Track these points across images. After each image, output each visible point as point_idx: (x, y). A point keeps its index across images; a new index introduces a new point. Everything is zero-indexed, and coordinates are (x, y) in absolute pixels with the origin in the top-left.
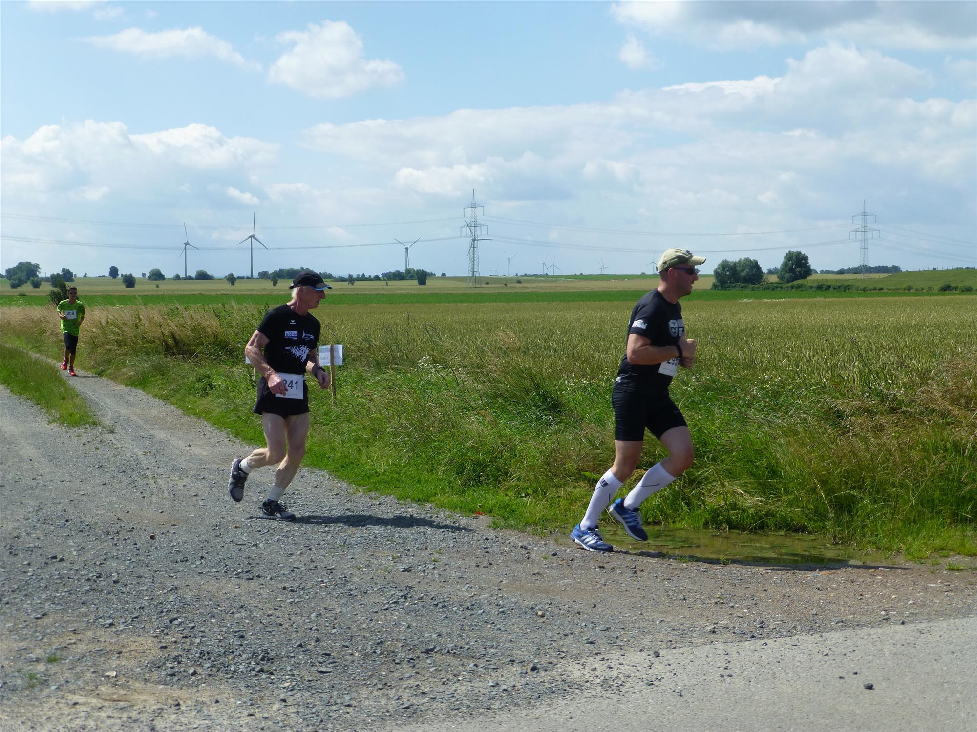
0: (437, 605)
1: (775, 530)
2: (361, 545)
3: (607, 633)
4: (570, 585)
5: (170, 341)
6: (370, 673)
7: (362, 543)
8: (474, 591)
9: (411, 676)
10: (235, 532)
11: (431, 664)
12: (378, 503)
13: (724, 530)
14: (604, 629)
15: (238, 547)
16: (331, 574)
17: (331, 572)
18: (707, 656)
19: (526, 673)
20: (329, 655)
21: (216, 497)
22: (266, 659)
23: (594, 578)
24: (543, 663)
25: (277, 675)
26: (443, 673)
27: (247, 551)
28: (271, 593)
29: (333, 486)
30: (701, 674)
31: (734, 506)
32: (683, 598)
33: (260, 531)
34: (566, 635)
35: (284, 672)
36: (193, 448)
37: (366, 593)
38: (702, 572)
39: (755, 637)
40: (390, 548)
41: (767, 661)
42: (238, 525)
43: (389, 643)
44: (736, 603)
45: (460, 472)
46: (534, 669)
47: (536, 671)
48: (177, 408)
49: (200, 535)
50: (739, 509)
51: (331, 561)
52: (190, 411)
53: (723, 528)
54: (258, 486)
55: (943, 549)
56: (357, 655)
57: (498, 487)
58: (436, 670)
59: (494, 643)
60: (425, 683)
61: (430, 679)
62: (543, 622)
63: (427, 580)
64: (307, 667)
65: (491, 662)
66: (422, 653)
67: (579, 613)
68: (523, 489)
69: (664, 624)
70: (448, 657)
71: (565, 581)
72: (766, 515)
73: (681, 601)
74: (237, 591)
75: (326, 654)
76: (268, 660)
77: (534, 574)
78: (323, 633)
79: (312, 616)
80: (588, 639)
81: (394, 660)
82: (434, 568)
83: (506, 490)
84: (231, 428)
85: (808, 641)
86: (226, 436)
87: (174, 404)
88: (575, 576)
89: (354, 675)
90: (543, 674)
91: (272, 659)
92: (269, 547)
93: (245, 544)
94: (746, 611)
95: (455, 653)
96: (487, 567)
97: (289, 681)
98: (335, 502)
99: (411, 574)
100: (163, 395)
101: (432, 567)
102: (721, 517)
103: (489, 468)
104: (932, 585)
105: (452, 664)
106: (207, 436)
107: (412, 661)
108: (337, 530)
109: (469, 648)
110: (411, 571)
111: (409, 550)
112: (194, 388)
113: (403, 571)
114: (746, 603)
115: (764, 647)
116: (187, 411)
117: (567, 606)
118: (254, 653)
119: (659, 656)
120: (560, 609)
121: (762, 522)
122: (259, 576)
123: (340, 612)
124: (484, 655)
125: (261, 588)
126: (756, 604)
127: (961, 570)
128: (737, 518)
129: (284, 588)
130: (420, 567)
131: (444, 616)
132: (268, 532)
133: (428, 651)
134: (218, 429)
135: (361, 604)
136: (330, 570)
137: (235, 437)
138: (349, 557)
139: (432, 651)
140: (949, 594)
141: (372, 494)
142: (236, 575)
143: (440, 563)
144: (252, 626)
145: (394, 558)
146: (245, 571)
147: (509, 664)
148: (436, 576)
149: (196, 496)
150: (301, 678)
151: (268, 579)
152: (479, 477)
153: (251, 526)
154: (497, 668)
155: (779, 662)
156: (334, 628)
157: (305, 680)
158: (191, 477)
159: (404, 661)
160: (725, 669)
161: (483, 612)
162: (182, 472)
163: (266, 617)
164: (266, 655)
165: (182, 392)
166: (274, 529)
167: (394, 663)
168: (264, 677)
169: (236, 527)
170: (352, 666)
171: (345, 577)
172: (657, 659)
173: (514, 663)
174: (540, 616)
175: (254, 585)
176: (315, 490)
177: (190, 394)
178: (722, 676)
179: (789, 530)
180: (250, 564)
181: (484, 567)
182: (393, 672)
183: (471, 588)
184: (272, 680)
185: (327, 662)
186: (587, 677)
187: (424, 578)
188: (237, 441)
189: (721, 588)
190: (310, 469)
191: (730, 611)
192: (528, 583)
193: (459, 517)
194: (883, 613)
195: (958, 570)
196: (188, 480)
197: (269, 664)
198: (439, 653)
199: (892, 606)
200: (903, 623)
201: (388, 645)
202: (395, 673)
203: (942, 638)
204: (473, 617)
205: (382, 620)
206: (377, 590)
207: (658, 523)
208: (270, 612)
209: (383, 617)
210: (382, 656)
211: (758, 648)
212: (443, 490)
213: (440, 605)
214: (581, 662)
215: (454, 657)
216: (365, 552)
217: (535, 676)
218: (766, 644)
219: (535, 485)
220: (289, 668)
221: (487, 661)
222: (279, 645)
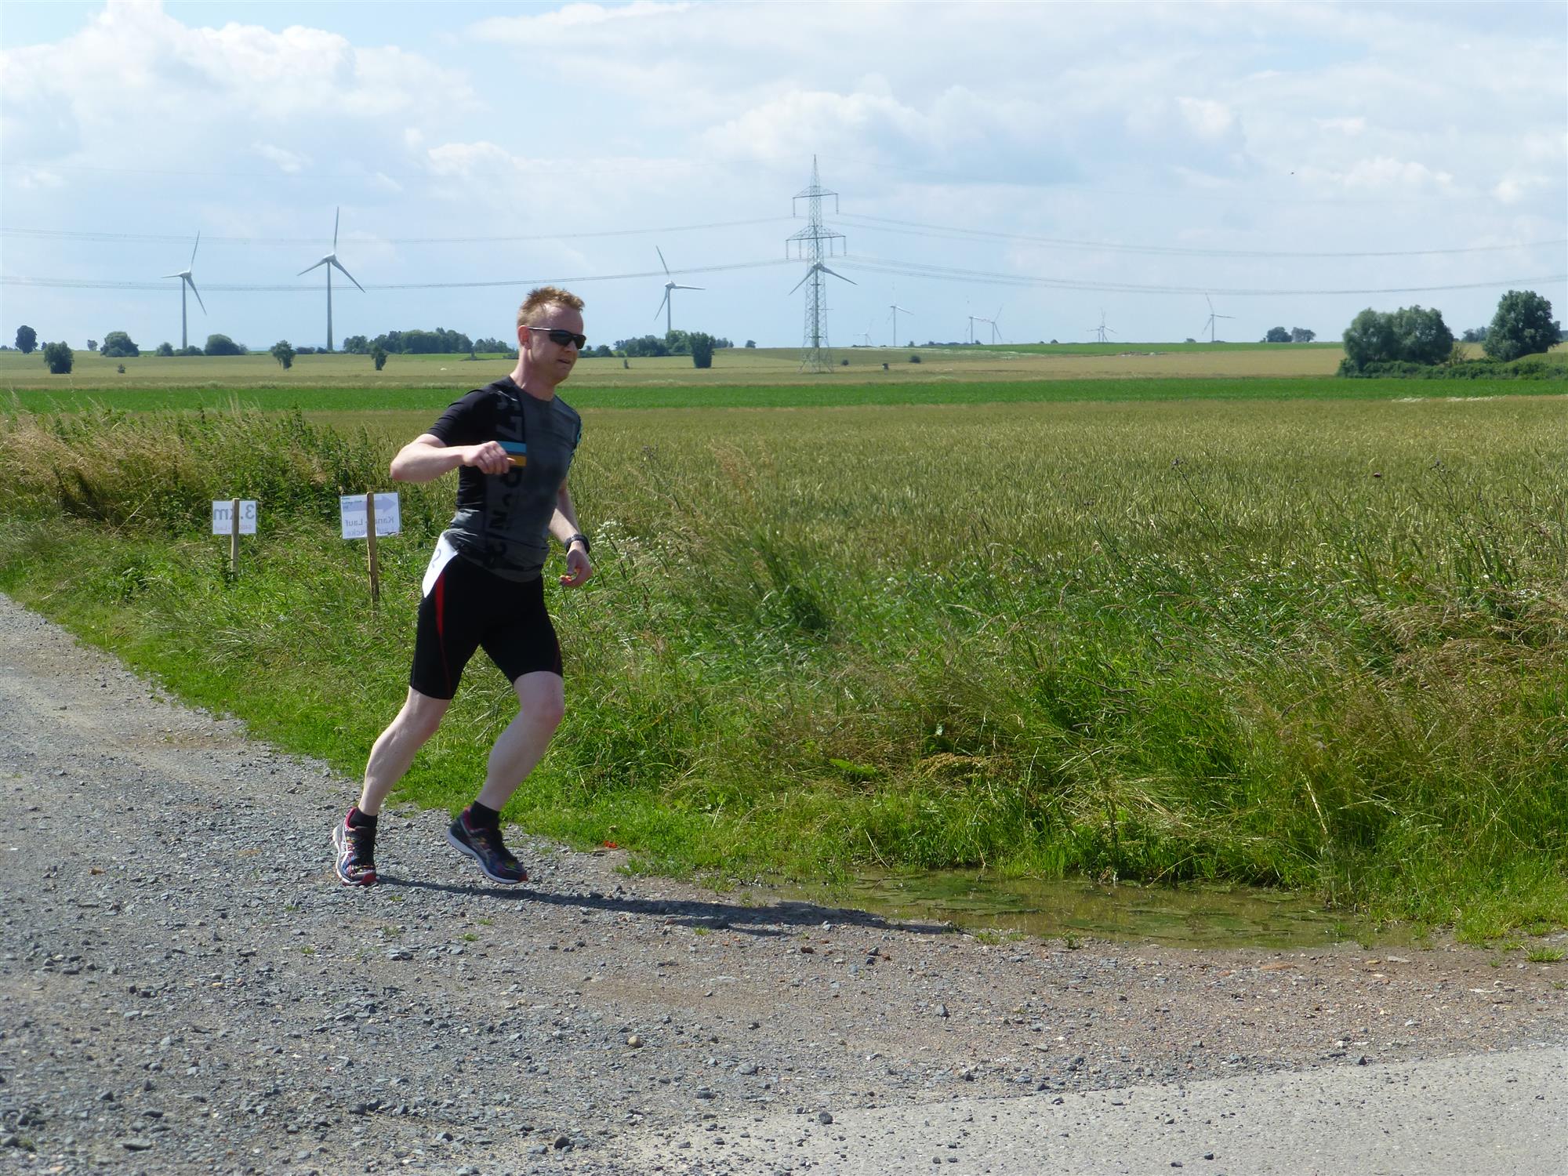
0: (431, 1023)
1: (1214, 882)
2: (330, 908)
3: (753, 1078)
4: (727, 985)
5: (75, 490)
6: (229, 1150)
7: (333, 904)
8: (521, 998)
9: (309, 1156)
10: (89, 881)
11: (358, 1134)
12: (406, 824)
13: (1106, 879)
14: (748, 1069)
15: (81, 911)
16: (246, 964)
17: (247, 961)
18: (927, 1124)
19: (545, 1151)
20: (158, 1116)
21: (75, 814)
22: (30, 1122)
23: (782, 972)
24: (589, 1133)
25: (43, 1152)
26: (377, 1150)
27: (94, 919)
28: (101, 999)
29: (329, 791)
30: (897, 1157)
31: (1132, 831)
32: (942, 1012)
33: (139, 880)
34: (666, 1082)
35: (59, 1146)
36: (67, 713)
37: (298, 1000)
38: (1013, 961)
39: (1048, 1088)
40: (387, 914)
41: (1045, 1134)
42: (97, 869)
43: (294, 1093)
44: (1049, 1023)
45: (586, 762)
46: (560, 1144)
47: (564, 1149)
48: (67, 630)
49: (13, 889)
50: (1140, 837)
51: (255, 941)
52: (91, 637)
53: (1105, 876)
54: (171, 790)
55: (1544, 921)
56: (216, 1115)
57: (661, 791)
58: (364, 1144)
59: (507, 1097)
60: (331, 1170)
61: (346, 1162)
62: (634, 1056)
63: (436, 977)
64: (109, 1137)
65: (483, 1132)
66: (351, 1112)
67: (715, 1040)
68: (708, 795)
69: (879, 1062)
70: (402, 1122)
71: (721, 978)
72: (1198, 850)
73: (937, 1018)
74: (35, 995)
75: (152, 1114)
76: (34, 1124)
77: (662, 965)
78: (168, 1075)
79: (162, 1043)
80: (708, 1089)
81: (286, 1126)
82: (461, 953)
83: (676, 796)
84: (163, 672)
85: (1149, 1096)
86: (149, 688)
87: (63, 622)
88: (745, 968)
89: (195, 1154)
90: (577, 1153)
91: (43, 1122)
92: (145, 911)
93: (97, 906)
94: (1061, 1038)
95: (416, 1114)
96: (573, 950)
97: (61, 1163)
98: (320, 822)
99: (410, 965)
100: (44, 602)
101: (458, 950)
102: (1102, 853)
103: (643, 752)
104: (1477, 991)
105: (401, 1134)
106: (109, 689)
107: (322, 1128)
108: (295, 878)
109: (452, 1105)
110: (411, 958)
111: (426, 918)
112: (105, 587)
113: (395, 959)
114: (1070, 1023)
115: (1054, 1107)
116: (83, 635)
117: (697, 1026)
118: (10, 1111)
119: (830, 1122)
120: (682, 1033)
121: (1190, 864)
122: (92, 968)
123: (224, 1036)
124: (477, 1118)
125: (84, 991)
126: (1087, 1025)
127: (1557, 961)
128: (1138, 855)
129: (133, 990)
130: (433, 951)
131: (434, 1045)
132: (155, 881)
133: (362, 1111)
134: (138, 673)
135: (273, 1022)
136: (244, 956)
137: (167, 690)
138: (295, 931)
139: (373, 1110)
140: (1501, 1007)
141: (405, 808)
142: (46, 965)
143: (480, 943)
144: (30, 1060)
145: (387, 933)
146: (69, 957)
147: (517, 1135)
148: (458, 968)
149: (35, 809)
150: (89, 1158)
151: (110, 972)
152: (626, 770)
153: (125, 870)
154: (490, 1143)
155: (1067, 1136)
156: (195, 1064)
157: (93, 1163)
158: (41, 772)
159: (306, 1127)
160: (951, 1147)
161: (520, 1037)
162: (22, 761)
163: (68, 1044)
164: (34, 1114)
165: (82, 595)
166: (169, 875)
167: (284, 1131)
168: (15, 1155)
169: (94, 873)
170: (197, 1136)
171: (270, 970)
172: (823, 1129)
173: (531, 1133)
174: (632, 1045)
175: (76, 984)
176: (289, 800)
177: (95, 600)
178: (937, 1161)
179: (1243, 881)
180: (88, 943)
181: (567, 950)
182: (276, 1148)
183: (521, 991)
184: (30, 1161)
185: (150, 1129)
186: (663, 1160)
187: (433, 972)
188: (167, 699)
189: (1034, 993)
190: (297, 757)
191: (1027, 1037)
192: (642, 982)
193: (566, 852)
194: (1340, 1043)
195: (1549, 961)
196: (31, 778)
197: (33, 1132)
198: (386, 1112)
199: (1366, 1031)
200: (1363, 1062)
201: (289, 1098)
202: (279, 1151)
203: (1425, 1090)
204: (494, 1046)
205: (302, 1051)
206: (324, 995)
207: (972, 865)
208: (79, 1036)
209: (307, 1045)
210: (266, 1118)
211: (1040, 1110)
212: (549, 797)
213: (436, 1025)
214: (666, 1133)
215: (413, 1120)
216: (333, 922)
217: (559, 1158)
218: (1061, 1101)
219: (731, 786)
220: (69, 1140)
221: (476, 1129)
222: (68, 1098)
